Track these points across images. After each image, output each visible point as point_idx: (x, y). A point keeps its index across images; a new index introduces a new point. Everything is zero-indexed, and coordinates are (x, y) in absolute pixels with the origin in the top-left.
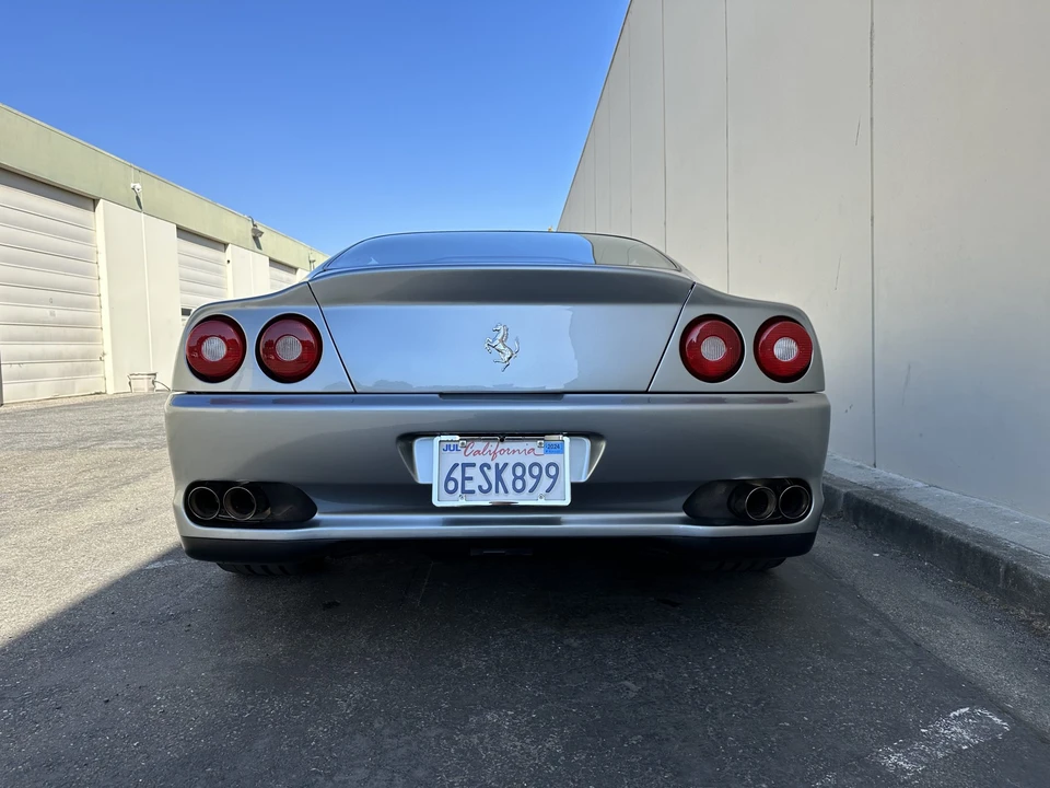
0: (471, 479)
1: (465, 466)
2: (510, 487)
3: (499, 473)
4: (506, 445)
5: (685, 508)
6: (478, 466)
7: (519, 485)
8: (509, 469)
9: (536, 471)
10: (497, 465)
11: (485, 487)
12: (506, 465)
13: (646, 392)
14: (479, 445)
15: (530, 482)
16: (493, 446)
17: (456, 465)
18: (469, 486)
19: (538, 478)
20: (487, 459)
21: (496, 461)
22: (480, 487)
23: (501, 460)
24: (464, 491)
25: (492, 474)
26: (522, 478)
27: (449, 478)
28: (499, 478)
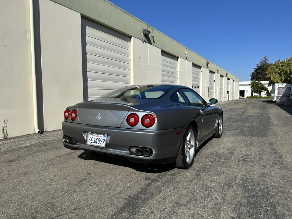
1: (92, 138)
2: (97, 143)
3: (96, 140)
4: (98, 135)
8: (98, 139)
11: (94, 142)
13: (120, 128)
14: (94, 135)
15: (100, 142)
16: (96, 135)
18: (92, 141)
19: (101, 141)
20: (95, 137)
23: (97, 138)
25: (95, 140)
27: (89, 140)
28: (96, 141)
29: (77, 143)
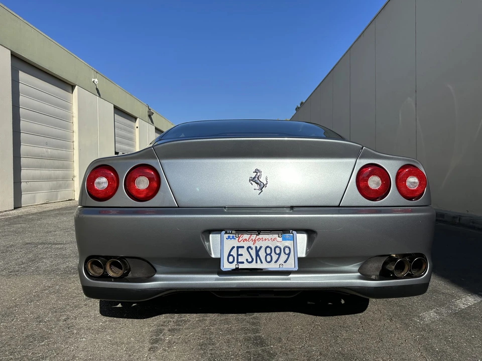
0: (242, 255)
1: (238, 248)
2: (263, 260)
3: (257, 252)
4: (260, 236)
5: (359, 271)
6: (246, 248)
7: (269, 258)
8: (263, 249)
9: (278, 251)
10: (256, 247)
11: (250, 260)
12: (261, 247)
13: (339, 206)
14: (246, 236)
15: (275, 257)
16: (253, 237)
17: (233, 247)
18: (241, 259)
19: (279, 254)
20: (251, 244)
21: (256, 245)
22: (247, 260)
23: (258, 244)
24: (238, 262)
25: (253, 253)
26: (270, 254)
27: (229, 255)
28: (257, 255)
29: (156, 276)
